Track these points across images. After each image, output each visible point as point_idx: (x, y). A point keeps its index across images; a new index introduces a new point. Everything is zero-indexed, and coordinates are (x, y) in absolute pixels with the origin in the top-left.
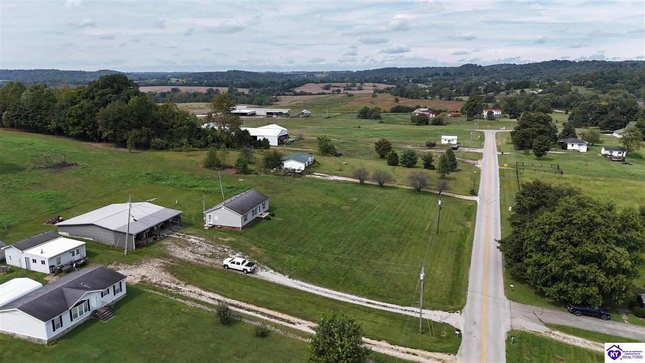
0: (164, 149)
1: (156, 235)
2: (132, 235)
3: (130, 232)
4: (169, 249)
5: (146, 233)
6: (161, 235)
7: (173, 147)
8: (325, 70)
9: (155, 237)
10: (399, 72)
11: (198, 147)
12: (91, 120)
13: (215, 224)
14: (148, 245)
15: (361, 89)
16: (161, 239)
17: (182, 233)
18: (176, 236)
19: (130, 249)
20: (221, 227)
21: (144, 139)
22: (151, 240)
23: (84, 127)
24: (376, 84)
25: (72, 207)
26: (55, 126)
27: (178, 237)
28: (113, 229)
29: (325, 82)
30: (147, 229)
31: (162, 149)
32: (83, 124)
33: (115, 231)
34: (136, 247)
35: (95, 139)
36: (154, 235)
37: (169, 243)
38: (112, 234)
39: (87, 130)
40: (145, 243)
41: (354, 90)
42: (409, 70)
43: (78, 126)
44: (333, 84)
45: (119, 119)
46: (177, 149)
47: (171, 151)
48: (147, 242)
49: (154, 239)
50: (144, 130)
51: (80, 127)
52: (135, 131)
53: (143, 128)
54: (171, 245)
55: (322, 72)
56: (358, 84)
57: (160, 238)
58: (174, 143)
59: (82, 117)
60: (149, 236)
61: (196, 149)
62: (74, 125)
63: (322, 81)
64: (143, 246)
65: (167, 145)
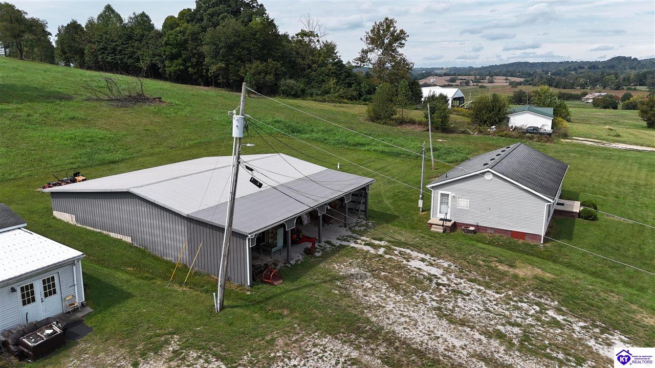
0: (300, 97)
1: (312, 240)
2: (243, 236)
3: (236, 227)
4: (360, 293)
5: (285, 233)
6: (323, 239)
7: (312, 95)
8: (445, 67)
9: (309, 245)
10: (531, 67)
11: (348, 99)
12: (194, 51)
13: (458, 221)
14: (291, 273)
15: (491, 82)
16: (326, 256)
17: (381, 240)
18: (366, 248)
19: (234, 286)
20: (478, 228)
21: (270, 78)
22: (297, 255)
23: (185, 61)
24: (509, 78)
25: (122, 160)
26: (149, 62)
27: (372, 251)
28: (185, 212)
29: (449, 75)
30: (289, 221)
31: (295, 96)
32: (184, 56)
33: (189, 220)
34: (253, 279)
35: (200, 80)
36: (309, 239)
37: (353, 271)
38: (182, 227)
39: (189, 67)
40: (280, 265)
41: (484, 83)
42: (543, 64)
43: (177, 59)
44: (459, 77)
45: (235, 45)
46: (319, 98)
47: (309, 100)
48: (287, 261)
49: (309, 252)
50: (271, 65)
51: (180, 61)
52: (257, 65)
53: (270, 60)
54: (362, 277)
55: (442, 68)
56: (488, 77)
57: (323, 250)
58: (314, 90)
59: (182, 45)
60: (294, 242)
61: (345, 100)
62: (173, 57)
63: (445, 75)
64: (278, 277)
65: (303, 91)
